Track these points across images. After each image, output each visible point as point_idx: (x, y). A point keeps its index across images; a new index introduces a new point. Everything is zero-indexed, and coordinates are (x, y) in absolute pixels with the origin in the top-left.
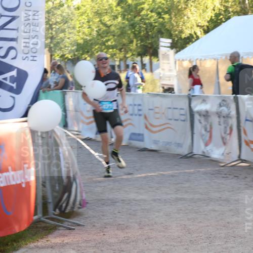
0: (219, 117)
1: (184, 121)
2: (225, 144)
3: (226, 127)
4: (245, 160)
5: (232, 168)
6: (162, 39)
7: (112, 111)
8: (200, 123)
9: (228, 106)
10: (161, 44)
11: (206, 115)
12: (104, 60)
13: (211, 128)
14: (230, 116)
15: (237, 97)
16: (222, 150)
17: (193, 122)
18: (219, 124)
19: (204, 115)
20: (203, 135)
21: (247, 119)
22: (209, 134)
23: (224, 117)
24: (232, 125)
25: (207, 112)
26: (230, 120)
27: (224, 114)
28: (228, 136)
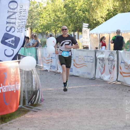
0: (109, 61)
1: (92, 62)
2: (110, 73)
3: (111, 66)
4: (119, 81)
5: (113, 84)
6: (84, 24)
7: (68, 56)
8: (100, 63)
9: (113, 56)
10: (84, 26)
11: (103, 60)
12: (65, 30)
13: (105, 66)
14: (114, 60)
15: (118, 52)
16: (109, 76)
17: (97, 63)
18: (109, 64)
19: (102, 60)
20: (101, 69)
21: (122, 62)
22: (103, 69)
23: (111, 61)
24: (114, 65)
25: (103, 58)
26: (114, 63)
27: (111, 59)
28: (112, 70)
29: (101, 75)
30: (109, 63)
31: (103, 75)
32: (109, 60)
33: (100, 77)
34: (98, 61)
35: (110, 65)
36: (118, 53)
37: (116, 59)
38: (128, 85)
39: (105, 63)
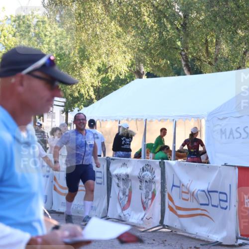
0: (141, 182)
1: (101, 184)
3: (147, 192)
4: (167, 226)
5: (154, 233)
8: (118, 186)
10: (55, 103)
13: (130, 192)
14: (153, 180)
15: (164, 162)
16: (141, 215)
17: (111, 186)
18: (140, 189)
19: (123, 179)
20: (121, 199)
21: (174, 184)
22: (127, 198)
23: (146, 181)
24: (154, 190)
25: (128, 176)
26: (153, 186)
27: (147, 178)
28: (150, 201)
29: (122, 212)
30: (140, 186)
31: (125, 212)
32: (141, 179)
33: (120, 216)
34: (115, 181)
35: (144, 191)
36: (162, 166)
37: (158, 177)
38: (190, 235)
39: (131, 187)
